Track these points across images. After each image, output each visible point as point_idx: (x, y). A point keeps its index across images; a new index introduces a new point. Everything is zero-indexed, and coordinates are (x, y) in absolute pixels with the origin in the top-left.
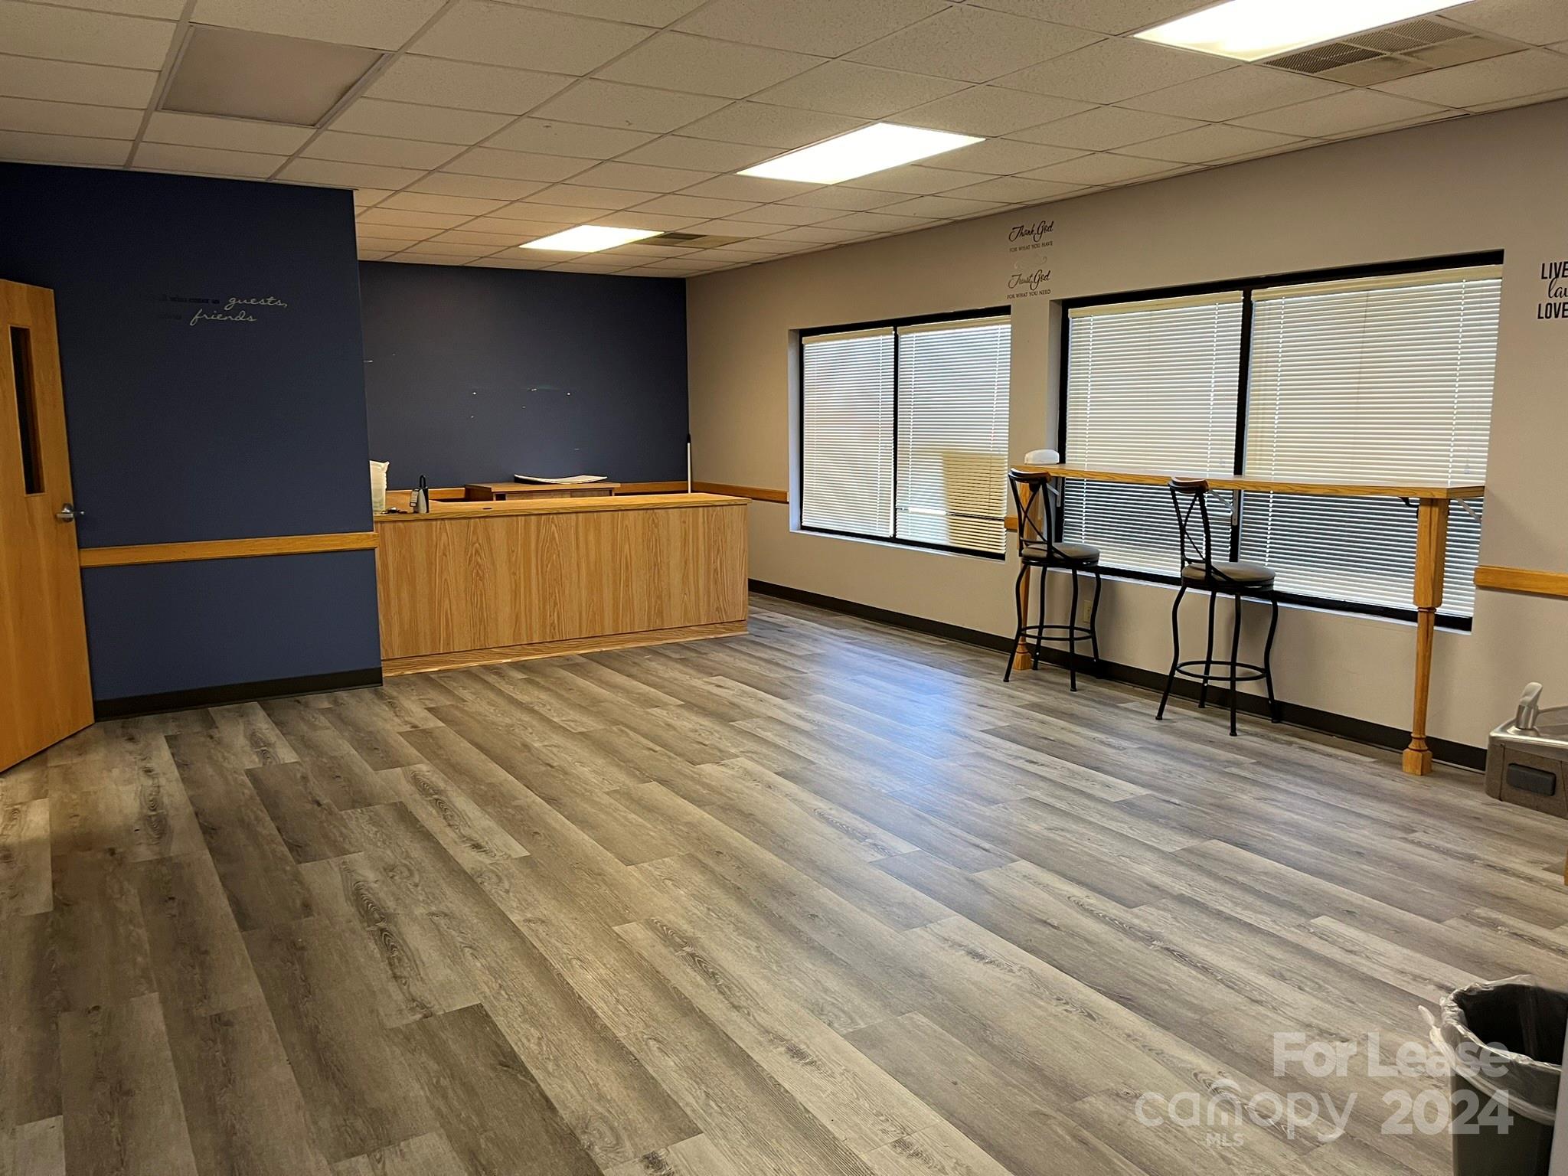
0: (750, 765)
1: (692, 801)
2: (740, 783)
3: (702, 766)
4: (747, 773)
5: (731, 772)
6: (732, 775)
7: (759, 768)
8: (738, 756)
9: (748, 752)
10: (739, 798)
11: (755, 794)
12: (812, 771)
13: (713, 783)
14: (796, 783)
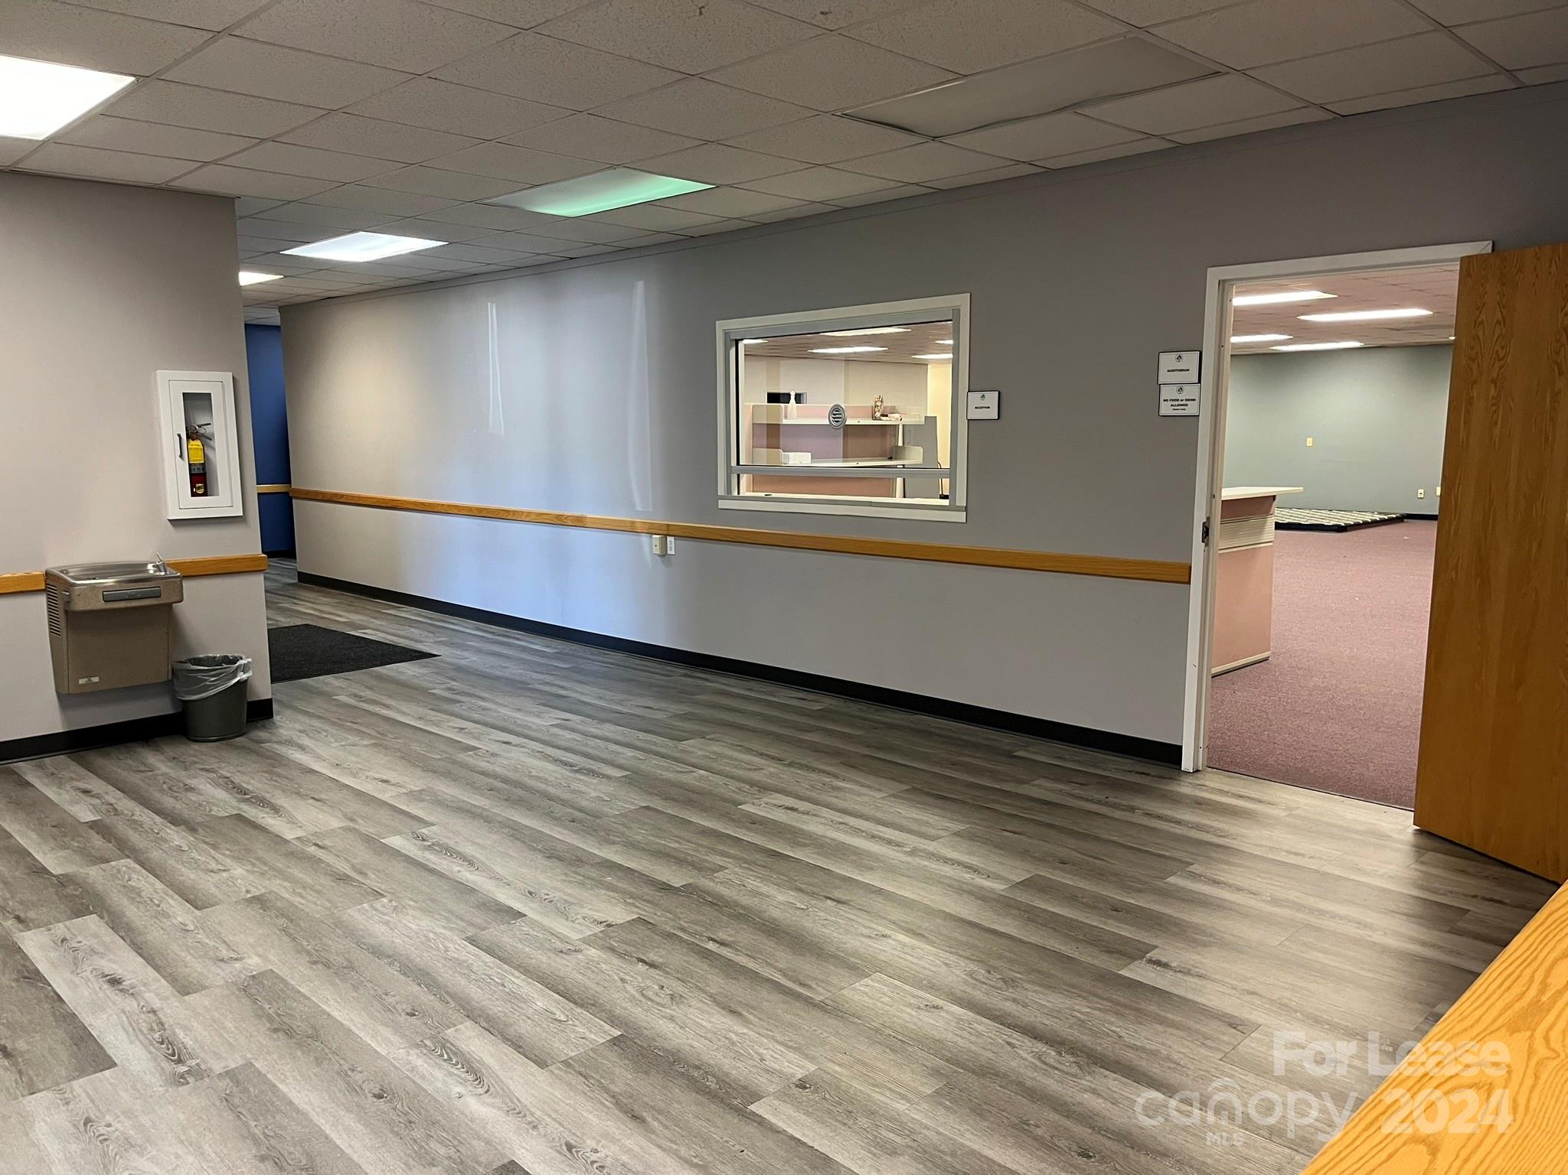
0: (561, 927)
1: (620, 867)
2: (569, 895)
3: (629, 918)
4: (564, 914)
5: (586, 911)
6: (582, 907)
7: (546, 921)
8: (584, 941)
9: (568, 952)
10: (566, 874)
11: (548, 881)
12: (473, 925)
13: (604, 892)
14: (498, 903)
